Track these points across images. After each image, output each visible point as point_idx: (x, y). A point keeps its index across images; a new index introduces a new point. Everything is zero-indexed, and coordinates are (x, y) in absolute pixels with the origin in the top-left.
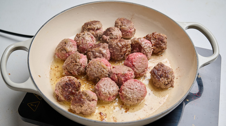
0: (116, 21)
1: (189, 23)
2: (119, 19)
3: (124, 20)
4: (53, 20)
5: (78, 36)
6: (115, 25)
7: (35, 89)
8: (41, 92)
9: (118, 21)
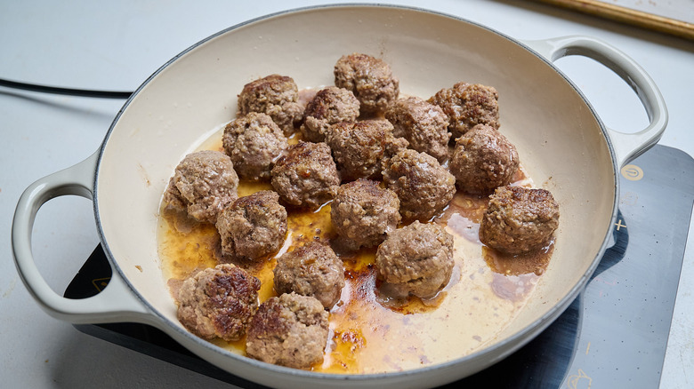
0: (336, 68)
1: (560, 42)
2: (345, 59)
3: (360, 59)
4: (146, 89)
5: (231, 130)
6: (337, 79)
7: (138, 307)
8: (160, 316)
9: (343, 65)
